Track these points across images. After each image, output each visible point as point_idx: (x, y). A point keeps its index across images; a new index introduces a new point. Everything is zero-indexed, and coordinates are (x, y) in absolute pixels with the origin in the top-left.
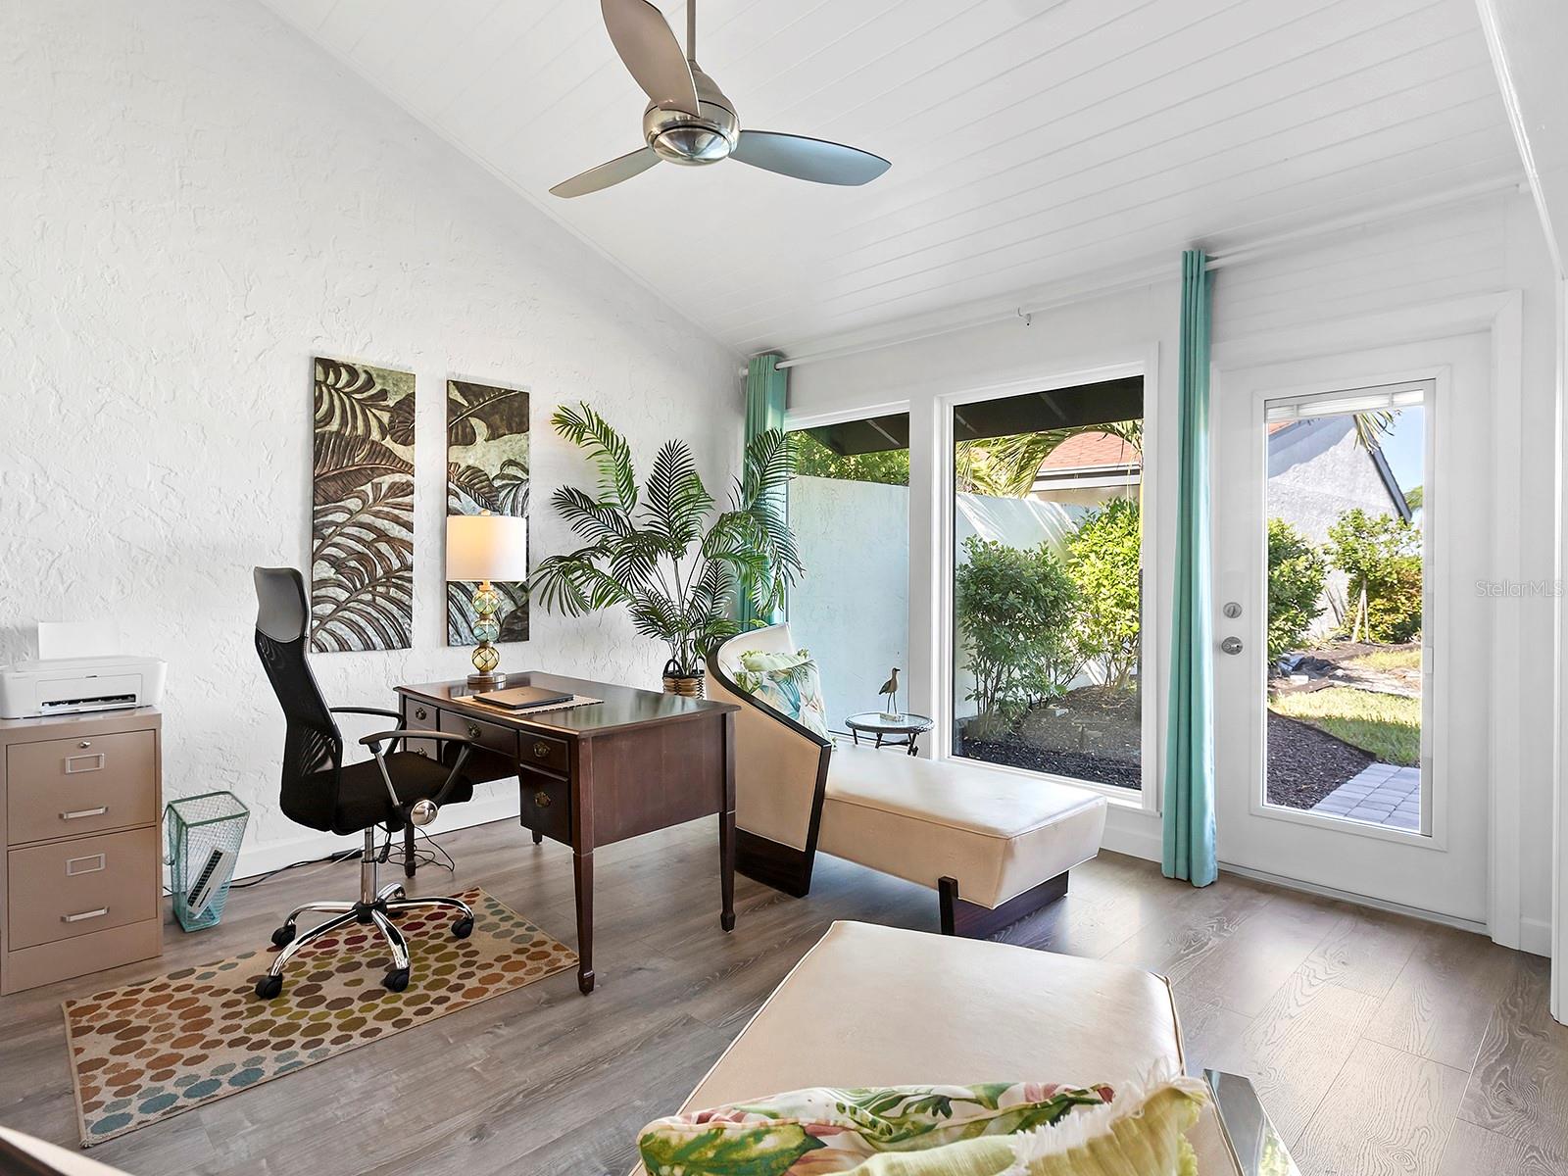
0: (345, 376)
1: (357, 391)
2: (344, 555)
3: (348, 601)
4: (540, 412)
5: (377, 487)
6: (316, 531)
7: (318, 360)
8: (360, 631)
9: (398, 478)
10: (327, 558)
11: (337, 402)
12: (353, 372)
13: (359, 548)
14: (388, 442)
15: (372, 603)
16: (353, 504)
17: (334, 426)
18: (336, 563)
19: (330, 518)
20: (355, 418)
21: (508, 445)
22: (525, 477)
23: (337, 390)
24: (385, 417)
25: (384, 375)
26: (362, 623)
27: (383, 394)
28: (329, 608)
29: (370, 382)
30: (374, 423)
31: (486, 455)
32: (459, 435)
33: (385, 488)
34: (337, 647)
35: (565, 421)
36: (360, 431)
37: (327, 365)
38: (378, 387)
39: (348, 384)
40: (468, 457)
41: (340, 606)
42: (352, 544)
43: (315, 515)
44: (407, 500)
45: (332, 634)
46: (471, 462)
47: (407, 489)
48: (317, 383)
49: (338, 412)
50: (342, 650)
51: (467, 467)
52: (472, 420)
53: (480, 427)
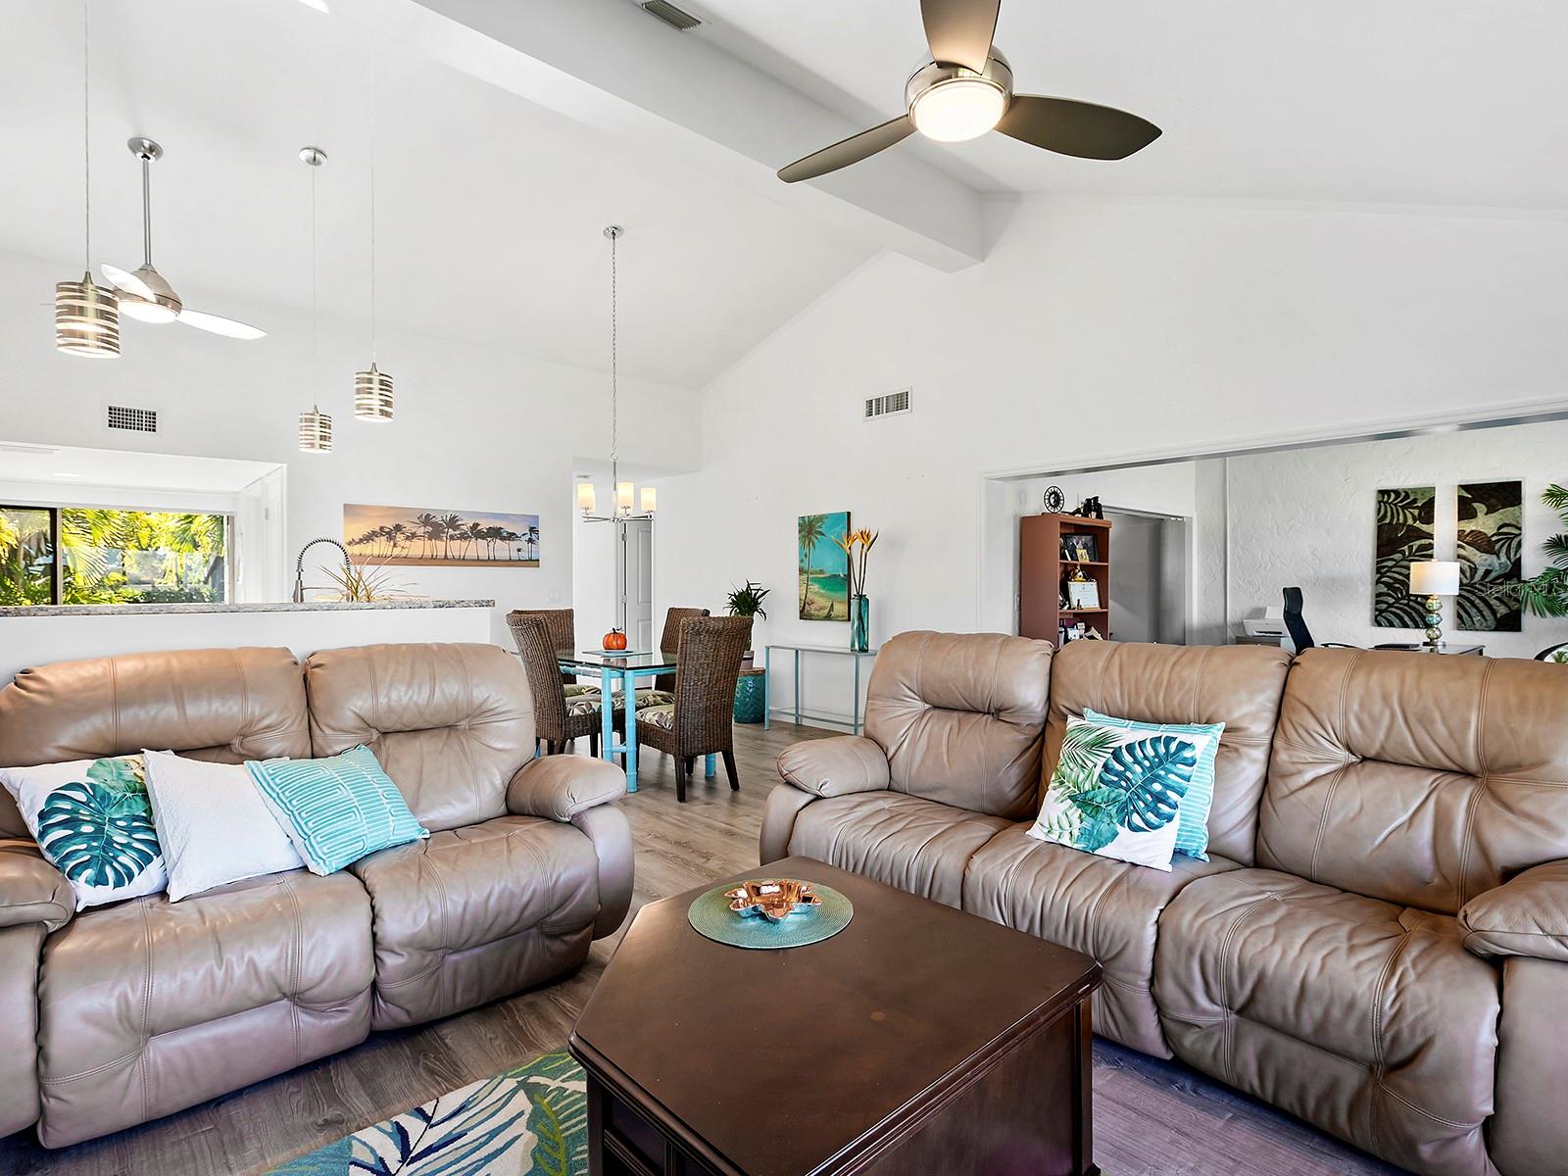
0: (1393, 496)
1: (1401, 502)
2: (1392, 581)
3: (1394, 603)
4: (1532, 494)
5: (1411, 547)
6: (1378, 571)
7: (1380, 492)
8: (1401, 619)
9: (1423, 541)
10: (1383, 583)
11: (1389, 509)
12: (1397, 493)
13: (1401, 577)
14: (1418, 524)
15: (1407, 605)
16: (1397, 556)
17: (1387, 521)
18: (1386, 584)
19: (1384, 564)
20: (1398, 515)
21: (1504, 515)
22: (1517, 532)
23: (1389, 504)
24: (1416, 512)
25: (1415, 491)
26: (1402, 614)
27: (1415, 501)
28: (1384, 606)
29: (1407, 496)
30: (1409, 516)
31: (1486, 523)
32: (1465, 511)
33: (1415, 548)
34: (1387, 624)
35: (1555, 495)
36: (1401, 521)
37: (1382, 492)
38: (1412, 498)
39: (1395, 499)
40: (1469, 526)
41: (1390, 605)
42: (1396, 576)
43: (1378, 563)
44: (1429, 552)
45: (1384, 617)
46: (1474, 528)
47: (1431, 546)
48: (1379, 502)
49: (1389, 514)
50: (1391, 626)
51: (1472, 531)
52: (1475, 505)
53: (1480, 508)
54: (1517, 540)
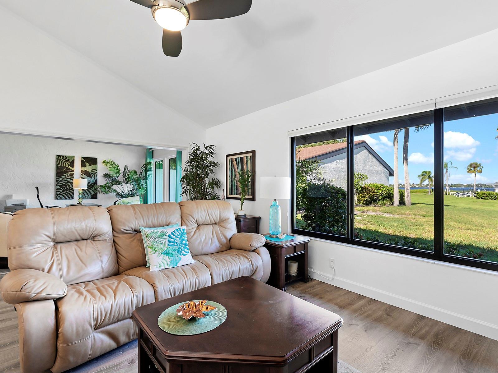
0: (62, 157)
1: (64, 160)
2: (61, 185)
3: (62, 192)
4: (100, 161)
5: (67, 174)
6: (57, 181)
7: (57, 155)
8: (64, 197)
9: (71, 173)
10: (58, 185)
11: (60, 162)
12: (63, 157)
13: (64, 184)
14: (69, 167)
15: (66, 192)
16: (63, 177)
17: (60, 165)
18: (59, 186)
19: (59, 179)
20: (63, 164)
21: (93, 167)
22: (96, 172)
23: (60, 160)
24: (69, 163)
25: (69, 157)
26: (65, 195)
27: (69, 160)
28: (59, 193)
29: (66, 158)
30: (67, 164)
31: (88, 168)
32: (83, 165)
33: (69, 174)
34: (60, 199)
35: (105, 163)
36: (64, 166)
37: (58, 156)
38: (68, 159)
39: (62, 159)
40: (84, 169)
41: (61, 192)
42: (63, 183)
43: (57, 179)
44: (73, 176)
45: (59, 196)
46: (85, 170)
47: (73, 174)
48: (57, 159)
49: (60, 163)
50: (61, 199)
51: (85, 171)
52: (86, 163)
53: (87, 164)
54: (96, 174)
